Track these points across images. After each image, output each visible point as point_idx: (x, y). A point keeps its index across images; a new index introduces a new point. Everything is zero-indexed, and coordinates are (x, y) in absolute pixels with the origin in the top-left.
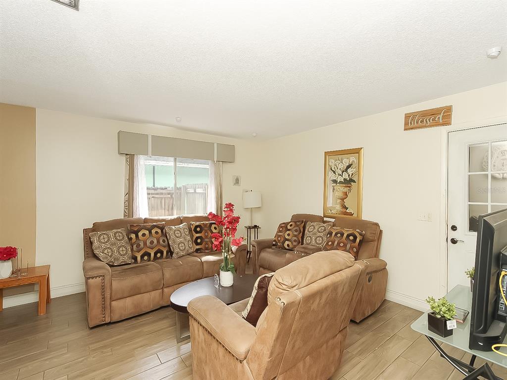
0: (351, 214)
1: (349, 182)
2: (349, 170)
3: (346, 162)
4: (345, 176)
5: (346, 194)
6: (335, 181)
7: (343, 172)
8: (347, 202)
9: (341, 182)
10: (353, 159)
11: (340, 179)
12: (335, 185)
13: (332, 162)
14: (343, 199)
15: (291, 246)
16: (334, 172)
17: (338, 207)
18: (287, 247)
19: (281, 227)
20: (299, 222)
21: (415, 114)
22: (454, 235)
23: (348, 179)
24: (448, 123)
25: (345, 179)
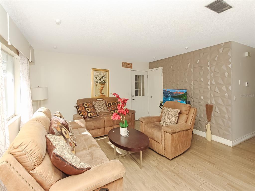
0: (105, 96)
1: (103, 83)
2: (104, 78)
3: (102, 74)
4: (102, 80)
5: (102, 88)
6: (97, 82)
7: (101, 78)
8: (103, 91)
9: (100, 83)
10: (105, 73)
11: (99, 81)
12: (97, 84)
13: (95, 73)
14: (101, 90)
15: (92, 115)
16: (97, 78)
17: (99, 94)
18: (90, 116)
19: (81, 107)
20: (89, 102)
21: (125, 63)
22: (133, 98)
23: (103, 81)
24: (132, 68)
25: (102, 82)
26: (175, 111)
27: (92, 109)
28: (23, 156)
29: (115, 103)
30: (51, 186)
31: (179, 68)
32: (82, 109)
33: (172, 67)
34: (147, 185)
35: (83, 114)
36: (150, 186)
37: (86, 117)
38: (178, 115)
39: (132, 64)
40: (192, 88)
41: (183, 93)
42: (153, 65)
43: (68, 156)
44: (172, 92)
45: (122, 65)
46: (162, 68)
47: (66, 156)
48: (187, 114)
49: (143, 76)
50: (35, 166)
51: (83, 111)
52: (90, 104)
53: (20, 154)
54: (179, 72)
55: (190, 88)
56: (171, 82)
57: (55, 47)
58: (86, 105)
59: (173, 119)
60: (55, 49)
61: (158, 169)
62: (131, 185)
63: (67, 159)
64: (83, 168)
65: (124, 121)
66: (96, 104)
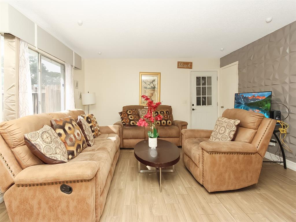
2: (154, 83)
3: (152, 79)
4: (152, 85)
5: (152, 94)
6: (146, 88)
7: (150, 83)
8: (153, 98)
9: (149, 88)
10: (155, 78)
14: (150, 96)
15: (135, 123)
16: (146, 83)
18: (132, 124)
19: (124, 114)
20: (134, 109)
21: (181, 62)
22: (193, 107)
23: (153, 87)
24: (191, 68)
25: (151, 87)
26: (231, 122)
27: (135, 117)
28: (5, 134)
29: (163, 112)
30: (27, 167)
31: (263, 59)
32: (125, 116)
33: (253, 59)
34: (154, 211)
35: (125, 122)
36: (156, 214)
37: (128, 125)
38: (234, 128)
39: (191, 63)
40: (287, 88)
41: (264, 98)
42: (225, 61)
43: (39, 142)
44: (247, 96)
45: (178, 65)
46: (237, 62)
47: (37, 143)
48: (255, 129)
49: (210, 78)
50: (14, 145)
51: (125, 118)
52: (134, 112)
53: (3, 132)
54: (263, 64)
55: (283, 89)
56: (250, 82)
57: (100, 53)
58: (130, 112)
59: (226, 134)
60: (100, 54)
61: (184, 199)
62: (135, 204)
63: (37, 145)
64: (55, 159)
65: (153, 130)
66: (141, 112)
